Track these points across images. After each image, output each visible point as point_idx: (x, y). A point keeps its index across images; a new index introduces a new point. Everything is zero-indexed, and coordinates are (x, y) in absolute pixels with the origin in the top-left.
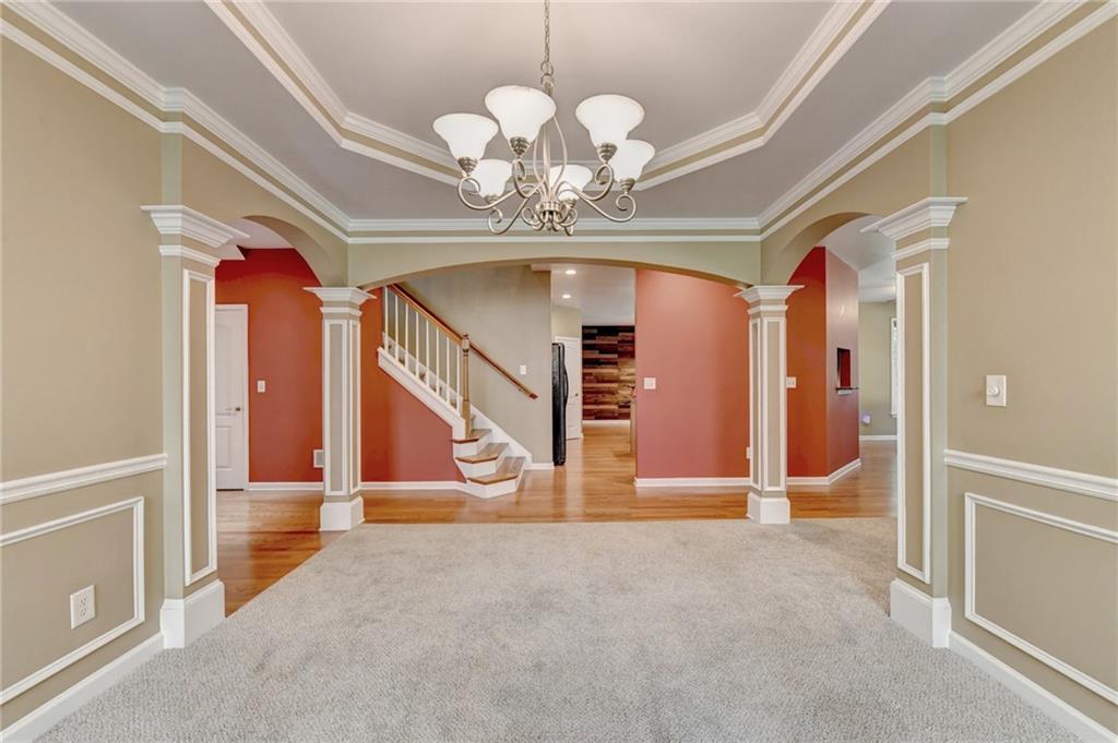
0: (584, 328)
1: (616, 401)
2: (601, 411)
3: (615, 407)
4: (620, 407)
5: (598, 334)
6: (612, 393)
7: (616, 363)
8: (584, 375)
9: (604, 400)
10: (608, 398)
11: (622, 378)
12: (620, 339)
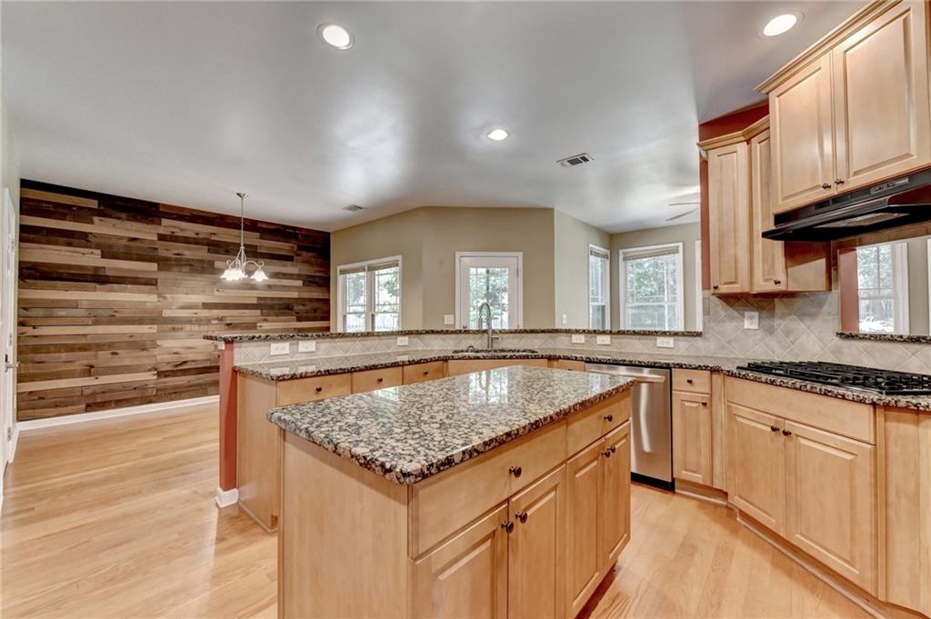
0: (25, 184)
1: (150, 362)
2: (105, 390)
3: (150, 377)
4: (161, 374)
5: (100, 213)
6: (140, 345)
7: (151, 282)
8: (23, 305)
9: (117, 362)
10: (126, 358)
11: (167, 313)
12: (162, 230)
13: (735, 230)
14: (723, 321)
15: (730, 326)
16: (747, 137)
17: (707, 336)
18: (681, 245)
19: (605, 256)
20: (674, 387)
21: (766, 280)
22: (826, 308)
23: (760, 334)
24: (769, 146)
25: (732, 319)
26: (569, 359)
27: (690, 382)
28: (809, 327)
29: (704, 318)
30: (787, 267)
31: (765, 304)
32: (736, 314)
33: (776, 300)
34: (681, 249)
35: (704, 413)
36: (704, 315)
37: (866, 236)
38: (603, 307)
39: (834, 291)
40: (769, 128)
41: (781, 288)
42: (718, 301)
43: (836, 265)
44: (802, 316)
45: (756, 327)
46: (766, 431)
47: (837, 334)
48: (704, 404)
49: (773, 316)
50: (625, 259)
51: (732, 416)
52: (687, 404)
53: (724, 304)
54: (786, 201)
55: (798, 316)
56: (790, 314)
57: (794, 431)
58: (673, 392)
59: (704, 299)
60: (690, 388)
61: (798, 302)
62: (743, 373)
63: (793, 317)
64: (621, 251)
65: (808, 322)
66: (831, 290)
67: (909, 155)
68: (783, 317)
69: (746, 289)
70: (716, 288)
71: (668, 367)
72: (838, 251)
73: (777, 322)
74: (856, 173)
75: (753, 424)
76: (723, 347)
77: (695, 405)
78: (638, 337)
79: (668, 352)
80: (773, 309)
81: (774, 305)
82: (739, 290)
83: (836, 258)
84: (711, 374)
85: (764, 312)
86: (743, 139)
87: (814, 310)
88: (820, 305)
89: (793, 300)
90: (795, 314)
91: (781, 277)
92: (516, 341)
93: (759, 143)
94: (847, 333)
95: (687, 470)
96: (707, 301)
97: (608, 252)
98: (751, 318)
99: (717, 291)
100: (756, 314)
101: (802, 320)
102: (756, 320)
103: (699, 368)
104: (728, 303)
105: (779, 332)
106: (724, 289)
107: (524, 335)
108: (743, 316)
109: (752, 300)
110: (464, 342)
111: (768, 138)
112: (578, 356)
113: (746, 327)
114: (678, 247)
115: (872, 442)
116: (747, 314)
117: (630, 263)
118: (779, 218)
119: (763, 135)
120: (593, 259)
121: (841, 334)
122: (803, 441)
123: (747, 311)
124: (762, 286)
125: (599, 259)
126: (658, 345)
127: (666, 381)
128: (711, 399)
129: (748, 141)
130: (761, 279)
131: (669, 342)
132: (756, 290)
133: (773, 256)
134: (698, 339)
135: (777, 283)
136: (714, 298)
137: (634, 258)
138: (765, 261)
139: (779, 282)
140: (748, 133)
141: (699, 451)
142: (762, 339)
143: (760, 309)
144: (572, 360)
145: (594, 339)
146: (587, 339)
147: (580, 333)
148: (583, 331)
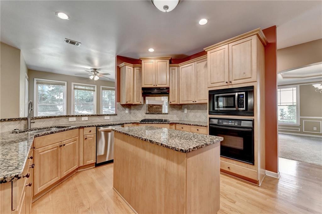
14: (121, 111)
15: (123, 112)
16: (134, 67)
17: (118, 115)
18: (66, 83)
22: (143, 108)
23: (129, 114)
25: (123, 110)
31: (129, 107)
33: (131, 106)
34: (66, 84)
44: (138, 109)
45: (128, 112)
47: (145, 113)
53: (122, 107)
54: (145, 85)
55: (137, 110)
62: (141, 122)
63: (136, 110)
64: (35, 79)
65: (139, 111)
66: (144, 104)
67: (166, 85)
68: (133, 110)
69: (132, 103)
70: (127, 102)
71: (123, 124)
73: (132, 111)
74: (159, 84)
76: (121, 118)
78: (98, 117)
79: (108, 121)
80: (131, 108)
83: (145, 98)
86: (132, 66)
87: (140, 108)
88: (142, 107)
90: (136, 109)
92: (41, 123)
96: (118, 106)
98: (127, 110)
100: (128, 109)
101: (138, 111)
102: (128, 111)
103: (130, 123)
105: (132, 113)
107: (45, 119)
108: (125, 109)
109: (127, 106)
110: (6, 127)
112: (86, 125)
113: (126, 112)
114: (65, 83)
116: (127, 109)
117: (40, 85)
119: (138, 68)
124: (136, 103)
126: (105, 119)
130: (136, 101)
131: (108, 118)
132: (134, 103)
133: (139, 96)
134: (116, 116)
138: (137, 97)
139: (141, 102)
140: (134, 66)
143: (129, 108)
144: (91, 127)
145: (80, 119)
146: (77, 119)
147: (75, 117)
148: (76, 116)
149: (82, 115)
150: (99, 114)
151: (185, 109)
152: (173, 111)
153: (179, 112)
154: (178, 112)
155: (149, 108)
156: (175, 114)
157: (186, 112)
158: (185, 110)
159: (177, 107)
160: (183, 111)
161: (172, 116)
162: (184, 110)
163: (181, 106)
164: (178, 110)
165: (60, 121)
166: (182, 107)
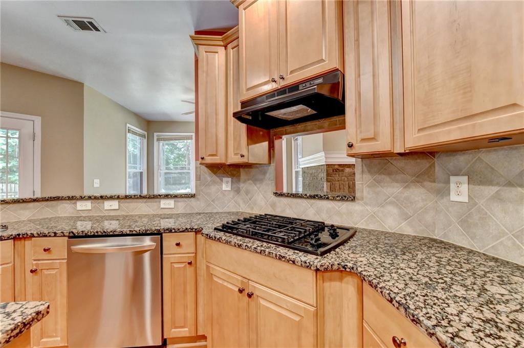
13: (216, 114)
14: (209, 185)
15: (213, 189)
16: (225, 43)
17: (199, 197)
19: (143, 136)
20: (164, 252)
21: (236, 154)
23: (232, 194)
24: (238, 50)
25: (214, 182)
26: (45, 236)
27: (178, 245)
28: (259, 189)
29: (196, 182)
30: (248, 145)
31: (235, 173)
32: (218, 179)
33: (241, 169)
35: (190, 270)
36: (196, 180)
37: (288, 128)
38: (141, 173)
39: (272, 164)
40: (238, 38)
41: (244, 160)
42: (206, 169)
43: (273, 146)
44: (255, 180)
45: (229, 189)
46: (235, 291)
47: (274, 193)
48: (190, 263)
49: (239, 181)
50: (158, 140)
51: (210, 275)
52: (176, 266)
53: (211, 172)
54: (248, 92)
55: (253, 181)
56: (249, 180)
57: (256, 293)
58: (164, 256)
59: (196, 168)
60: (178, 250)
61: (253, 171)
63: (250, 181)
64: (155, 134)
65: (258, 185)
66: (270, 163)
67: (322, 61)
68: (245, 182)
69: (223, 161)
70: (203, 158)
71: (159, 233)
72: (274, 137)
73: (241, 185)
74: (292, 72)
75: (225, 284)
77: (182, 265)
78: (145, 200)
79: (170, 212)
80: (239, 176)
81: (240, 173)
82: (218, 162)
83: (273, 142)
84: (196, 234)
85: (235, 178)
86: (222, 43)
87: (261, 177)
89: (250, 170)
90: (251, 179)
91: (245, 153)
93: (232, 49)
94: (279, 192)
95: (176, 328)
96: (199, 170)
97: (146, 133)
98: (227, 182)
99: (204, 162)
100: (230, 180)
101: (255, 184)
102: (230, 184)
103: (186, 230)
104: (213, 171)
105: (243, 192)
106: (209, 160)
108: (222, 181)
109: (227, 169)
111: (238, 45)
113: (223, 189)
114: (192, 136)
115: (315, 305)
116: (225, 179)
117: (161, 143)
118: (244, 104)
119: (234, 43)
120: (129, 135)
121: (276, 193)
122: (262, 302)
123: (224, 177)
124: (234, 159)
125: (138, 137)
126: (162, 207)
127: (157, 246)
128: (196, 257)
129: (226, 47)
130: (233, 154)
132: (230, 161)
133: (240, 136)
134: (192, 199)
135: (242, 156)
136: (203, 167)
137: (165, 140)
138: (235, 139)
139: (244, 156)
141: (185, 307)
142: (234, 197)
143: (232, 176)
144: (50, 236)
145: (101, 205)
146: (94, 205)
147: (86, 199)
148: (90, 198)
149: (102, 197)
150: (151, 193)
151: (453, 179)
152: (379, 189)
153: (418, 195)
154: (407, 193)
155: (328, 175)
156: (391, 203)
157: (464, 198)
158: (453, 186)
159: (402, 171)
160: (444, 192)
161: (376, 209)
162: (448, 182)
163: (424, 164)
164: (407, 184)
165: (59, 208)
166: (433, 166)
